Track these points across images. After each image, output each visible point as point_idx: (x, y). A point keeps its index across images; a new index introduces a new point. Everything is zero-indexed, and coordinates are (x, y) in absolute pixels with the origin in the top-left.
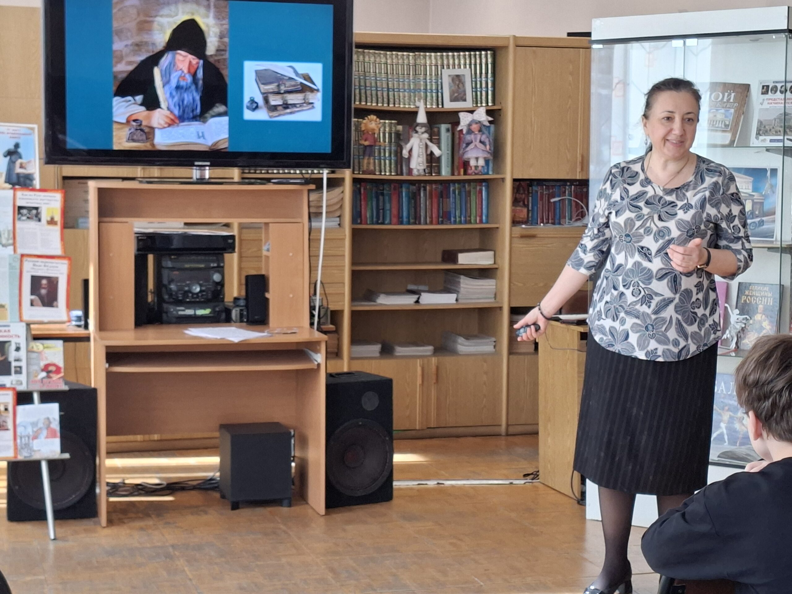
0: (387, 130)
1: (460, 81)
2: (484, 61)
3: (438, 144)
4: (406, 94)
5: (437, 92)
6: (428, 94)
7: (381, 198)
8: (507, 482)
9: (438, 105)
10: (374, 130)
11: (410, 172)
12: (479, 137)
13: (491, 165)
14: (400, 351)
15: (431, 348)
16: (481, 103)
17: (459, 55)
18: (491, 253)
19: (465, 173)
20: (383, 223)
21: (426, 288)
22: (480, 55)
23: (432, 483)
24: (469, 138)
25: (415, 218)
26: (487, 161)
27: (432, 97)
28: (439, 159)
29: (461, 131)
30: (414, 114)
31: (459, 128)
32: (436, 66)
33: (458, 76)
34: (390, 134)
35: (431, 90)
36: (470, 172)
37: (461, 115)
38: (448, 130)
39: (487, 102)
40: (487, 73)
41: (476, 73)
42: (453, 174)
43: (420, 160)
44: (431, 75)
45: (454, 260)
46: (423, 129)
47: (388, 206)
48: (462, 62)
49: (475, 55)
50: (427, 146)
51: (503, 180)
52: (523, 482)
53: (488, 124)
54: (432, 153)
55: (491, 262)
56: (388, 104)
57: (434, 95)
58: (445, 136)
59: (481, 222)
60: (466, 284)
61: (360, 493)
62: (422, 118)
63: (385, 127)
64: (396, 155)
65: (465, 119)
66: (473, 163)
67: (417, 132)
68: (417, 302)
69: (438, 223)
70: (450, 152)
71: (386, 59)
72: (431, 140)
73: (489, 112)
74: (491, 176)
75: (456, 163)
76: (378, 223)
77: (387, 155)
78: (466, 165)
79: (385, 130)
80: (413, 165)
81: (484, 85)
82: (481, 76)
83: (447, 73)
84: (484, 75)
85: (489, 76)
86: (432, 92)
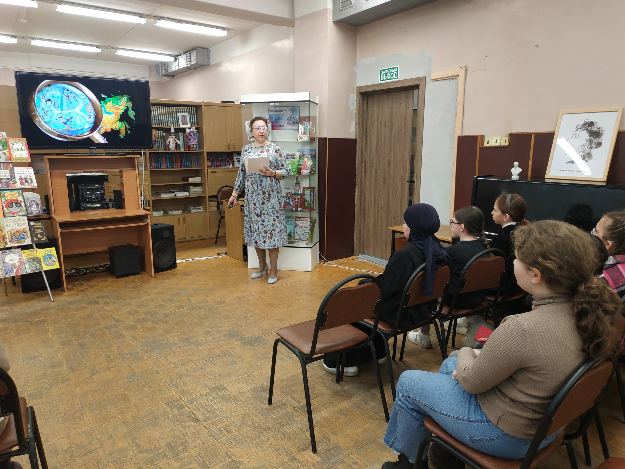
0: (160, 134)
1: (185, 117)
2: (193, 110)
3: (179, 140)
4: (166, 122)
5: (177, 122)
6: (174, 122)
7: (159, 159)
8: (217, 257)
9: (177, 126)
10: (155, 134)
11: (169, 150)
12: (193, 137)
13: (198, 147)
14: (171, 213)
15: (181, 211)
16: (193, 125)
17: (184, 108)
18: (200, 178)
19: (189, 150)
20: (160, 168)
21: (177, 190)
22: (191, 108)
23: (190, 260)
24: (190, 137)
25: (172, 167)
26: (196, 145)
27: (175, 123)
28: (179, 145)
29: (187, 135)
30: (170, 129)
31: (186, 134)
32: (176, 112)
33: (184, 115)
34: (161, 136)
35: (175, 120)
36: (191, 149)
37: (187, 129)
38: (182, 135)
39: (195, 125)
40: (194, 115)
41: (190, 115)
42: (184, 150)
43: (173, 145)
44: (174, 115)
45: (188, 181)
46: (173, 134)
47: (162, 162)
48: (185, 110)
49: (190, 108)
50: (175, 141)
51: (203, 152)
52: (222, 256)
53: (196, 133)
54: (177, 143)
55: (200, 181)
56: (159, 125)
57: (176, 122)
58: (181, 137)
59: (196, 167)
60: (192, 189)
61: (165, 267)
62: (173, 130)
63: (159, 134)
64: (163, 144)
65: (188, 131)
66: (192, 146)
67: (171, 135)
68: (175, 195)
69: (181, 167)
70: (183, 142)
71: (157, 109)
72: (176, 138)
73: (196, 129)
74: (198, 151)
75: (185, 146)
76: (159, 168)
77: (160, 143)
78: (189, 147)
79: (159, 135)
80: (170, 147)
81: (193, 119)
82: (192, 116)
83: (180, 114)
84: (193, 115)
85: (195, 115)
86: (175, 121)
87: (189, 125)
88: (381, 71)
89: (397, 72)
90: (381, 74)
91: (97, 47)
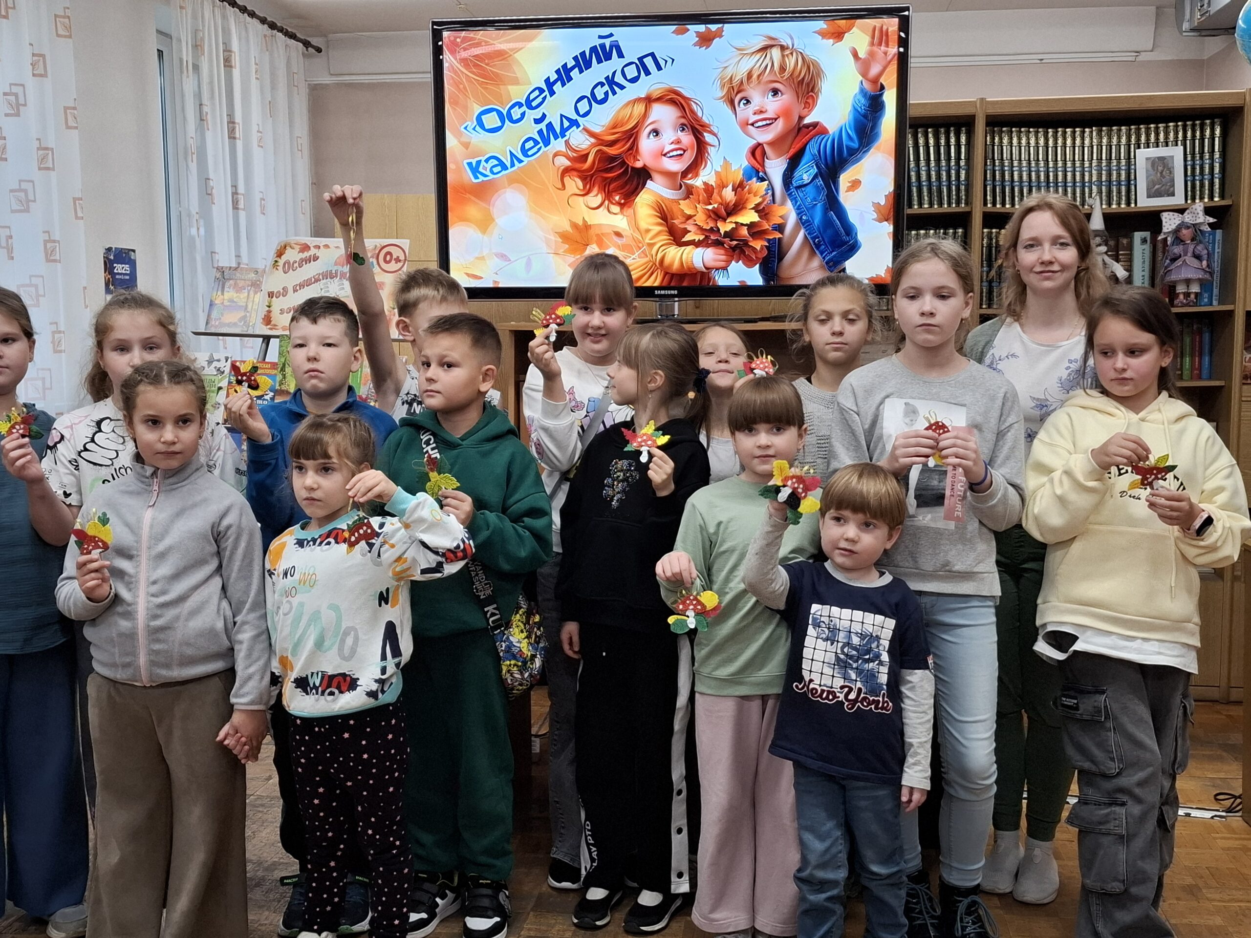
1: (1165, 166)
2: (1208, 133)
3: (1127, 262)
5: (1128, 185)
6: (1114, 189)
9: (1128, 203)
12: (1191, 248)
17: (1167, 127)
19: (1172, 304)
24: (1177, 250)
26: (1202, 283)
27: (1119, 192)
29: (1165, 240)
31: (1162, 237)
32: (1128, 145)
33: (1162, 159)
35: (1119, 180)
36: (1176, 302)
37: (1165, 217)
38: (1144, 241)
39: (1211, 197)
40: (1212, 152)
41: (1193, 154)
44: (1118, 160)
46: (1098, 240)
48: (1172, 136)
49: (1194, 124)
51: (1231, 314)
53: (1207, 228)
54: (1114, 275)
57: (1123, 188)
58: (1140, 250)
59: (1200, 378)
62: (1097, 223)
65: (1170, 222)
66: (1181, 289)
70: (1147, 274)
74: (1216, 307)
81: (1207, 170)
82: (1202, 158)
83: (1143, 155)
84: (1207, 156)
85: (1217, 155)
86: (1119, 184)
87: (1178, 199)
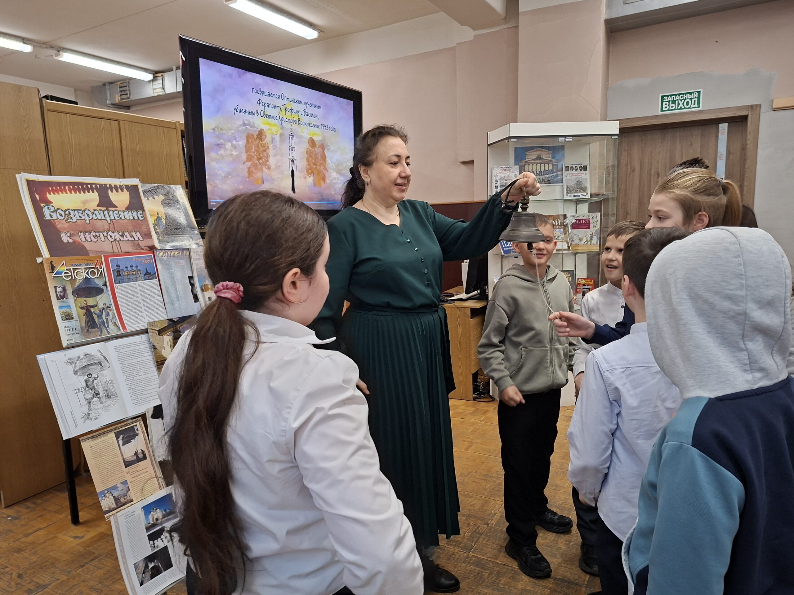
88: (663, 97)
89: (699, 98)
90: (662, 102)
91: (24, 40)
